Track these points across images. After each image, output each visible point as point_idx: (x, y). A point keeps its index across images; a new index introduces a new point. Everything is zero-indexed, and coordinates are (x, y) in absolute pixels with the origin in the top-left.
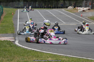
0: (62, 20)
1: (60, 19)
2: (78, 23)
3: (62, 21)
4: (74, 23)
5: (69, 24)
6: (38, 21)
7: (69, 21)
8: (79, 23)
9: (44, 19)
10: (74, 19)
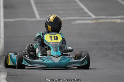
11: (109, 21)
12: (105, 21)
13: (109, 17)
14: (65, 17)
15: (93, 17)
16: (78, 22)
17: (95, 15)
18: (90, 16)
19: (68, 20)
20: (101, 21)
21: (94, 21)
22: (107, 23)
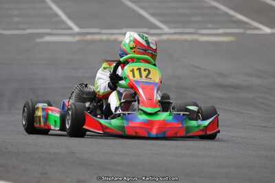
0: (152, 15)
1: (142, 8)
2: (241, 31)
3: (153, 20)
4: (221, 31)
5: (195, 37)
6: (16, 19)
7: (194, 19)
8: (249, 32)
9: (50, 8)
10: (217, 8)
11: (104, 37)
12: (97, 37)
13: (104, 31)
14: (24, 29)
15: (76, 29)
16: (48, 39)
17: (80, 27)
18: (70, 28)
19: (30, 34)
20: (89, 37)
21: (78, 38)
22: (101, 41)
